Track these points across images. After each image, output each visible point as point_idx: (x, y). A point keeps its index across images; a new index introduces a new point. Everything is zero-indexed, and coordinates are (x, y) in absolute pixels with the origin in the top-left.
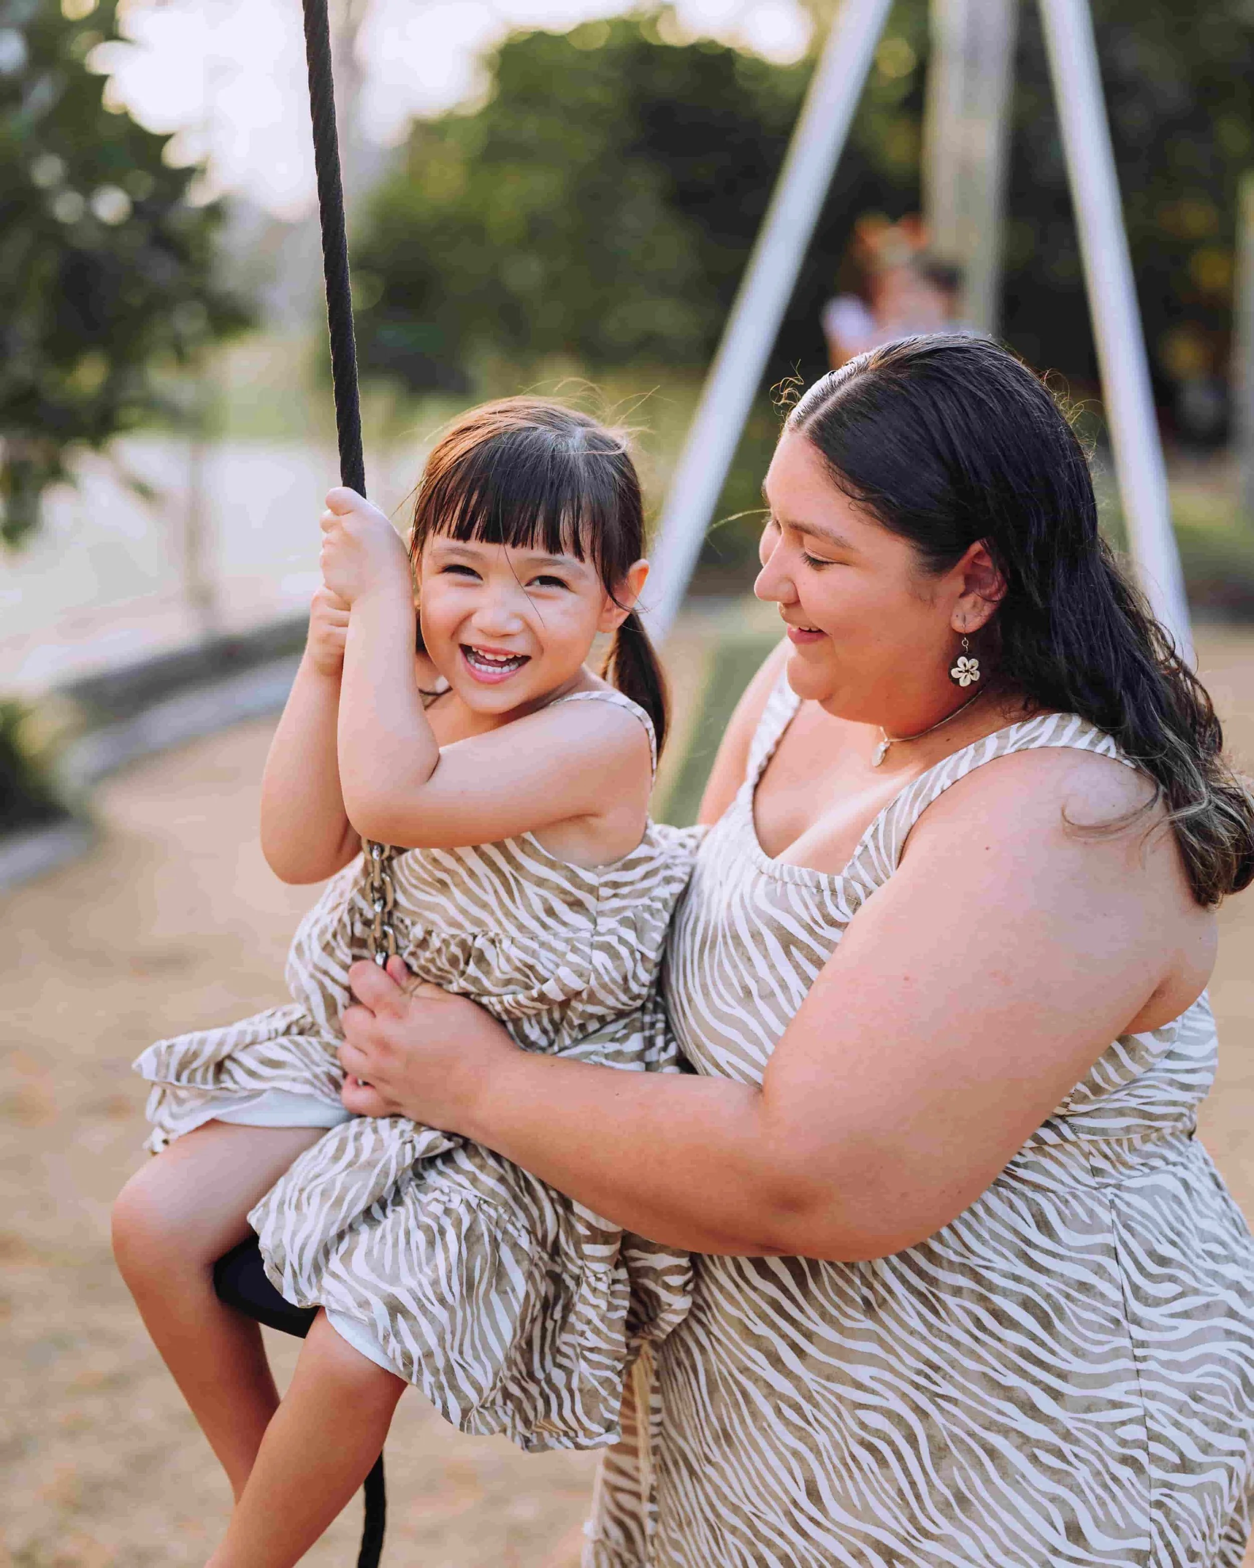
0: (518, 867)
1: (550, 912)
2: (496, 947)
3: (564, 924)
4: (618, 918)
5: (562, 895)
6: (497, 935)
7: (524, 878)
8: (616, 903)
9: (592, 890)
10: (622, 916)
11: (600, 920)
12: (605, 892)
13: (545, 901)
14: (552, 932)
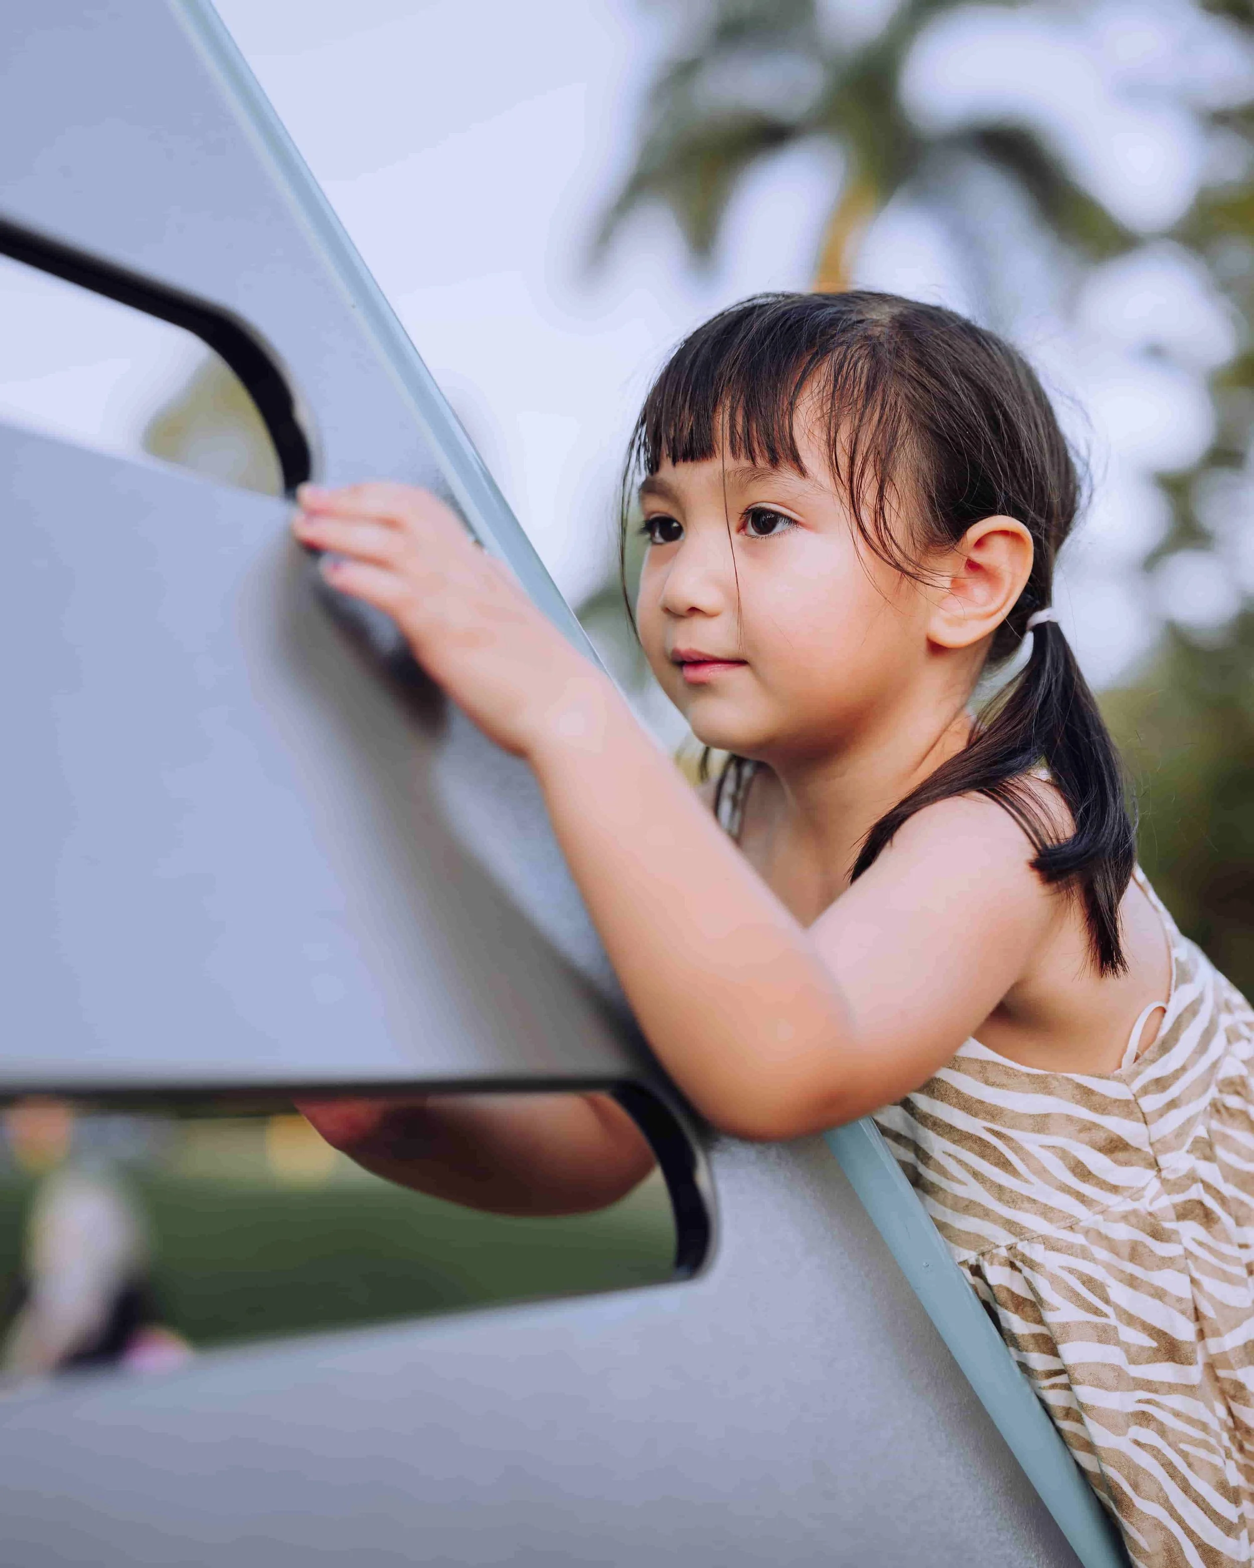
0: (992, 1113)
1: (1081, 1171)
2: (1020, 1271)
3: (1114, 1189)
4: (1187, 1146)
5: (1085, 1136)
6: (1010, 1248)
7: (1012, 1127)
8: (1175, 1119)
9: (1128, 1108)
10: (1190, 1141)
11: (1163, 1160)
12: (1151, 1103)
13: (1063, 1154)
14: (1098, 1209)
